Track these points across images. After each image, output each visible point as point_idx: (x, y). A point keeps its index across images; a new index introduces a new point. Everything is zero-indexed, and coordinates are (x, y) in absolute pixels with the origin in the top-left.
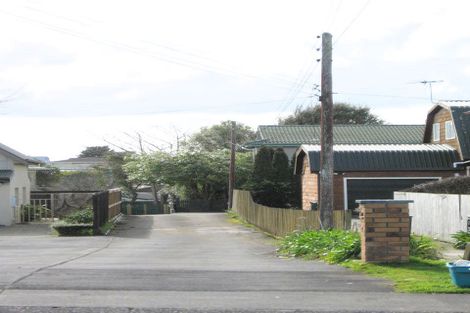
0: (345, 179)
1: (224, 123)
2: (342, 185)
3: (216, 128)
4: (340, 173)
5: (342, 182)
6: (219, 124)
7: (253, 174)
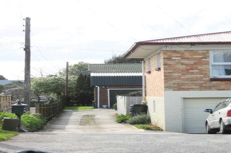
0: (108, 90)
1: (79, 63)
2: (107, 93)
3: (76, 66)
4: (106, 86)
5: (107, 91)
6: (77, 64)
7: (77, 87)
